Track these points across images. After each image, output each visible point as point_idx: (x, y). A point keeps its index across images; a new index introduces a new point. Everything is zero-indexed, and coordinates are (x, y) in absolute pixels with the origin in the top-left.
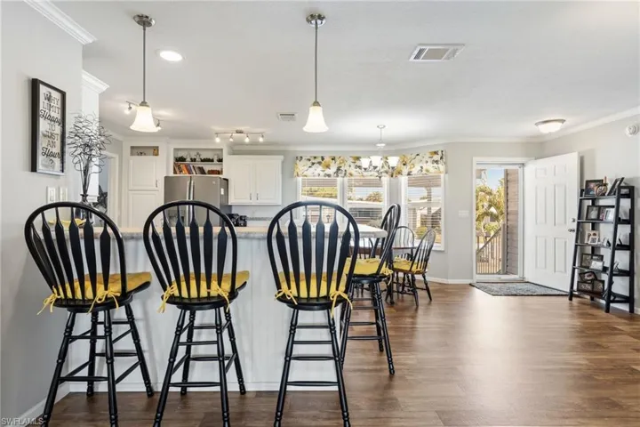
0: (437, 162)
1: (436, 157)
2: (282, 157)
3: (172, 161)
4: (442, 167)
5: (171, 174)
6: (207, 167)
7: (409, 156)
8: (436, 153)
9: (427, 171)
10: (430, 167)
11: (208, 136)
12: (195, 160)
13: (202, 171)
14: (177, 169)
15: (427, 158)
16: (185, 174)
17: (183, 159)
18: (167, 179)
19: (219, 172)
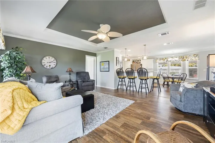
0: (195, 57)
1: (195, 56)
2: (153, 59)
3: (132, 61)
4: (197, 58)
5: (132, 64)
6: (138, 62)
7: (187, 56)
8: (195, 55)
9: (193, 59)
10: (193, 58)
11: (137, 57)
12: (136, 61)
13: (137, 63)
14: (133, 63)
15: (192, 56)
16: (134, 64)
17: (134, 61)
18: (131, 65)
19: (140, 63)
